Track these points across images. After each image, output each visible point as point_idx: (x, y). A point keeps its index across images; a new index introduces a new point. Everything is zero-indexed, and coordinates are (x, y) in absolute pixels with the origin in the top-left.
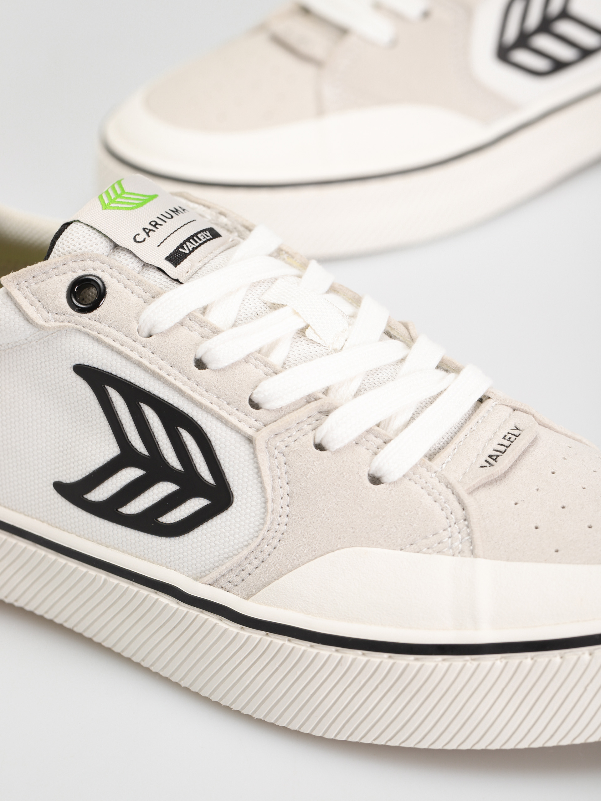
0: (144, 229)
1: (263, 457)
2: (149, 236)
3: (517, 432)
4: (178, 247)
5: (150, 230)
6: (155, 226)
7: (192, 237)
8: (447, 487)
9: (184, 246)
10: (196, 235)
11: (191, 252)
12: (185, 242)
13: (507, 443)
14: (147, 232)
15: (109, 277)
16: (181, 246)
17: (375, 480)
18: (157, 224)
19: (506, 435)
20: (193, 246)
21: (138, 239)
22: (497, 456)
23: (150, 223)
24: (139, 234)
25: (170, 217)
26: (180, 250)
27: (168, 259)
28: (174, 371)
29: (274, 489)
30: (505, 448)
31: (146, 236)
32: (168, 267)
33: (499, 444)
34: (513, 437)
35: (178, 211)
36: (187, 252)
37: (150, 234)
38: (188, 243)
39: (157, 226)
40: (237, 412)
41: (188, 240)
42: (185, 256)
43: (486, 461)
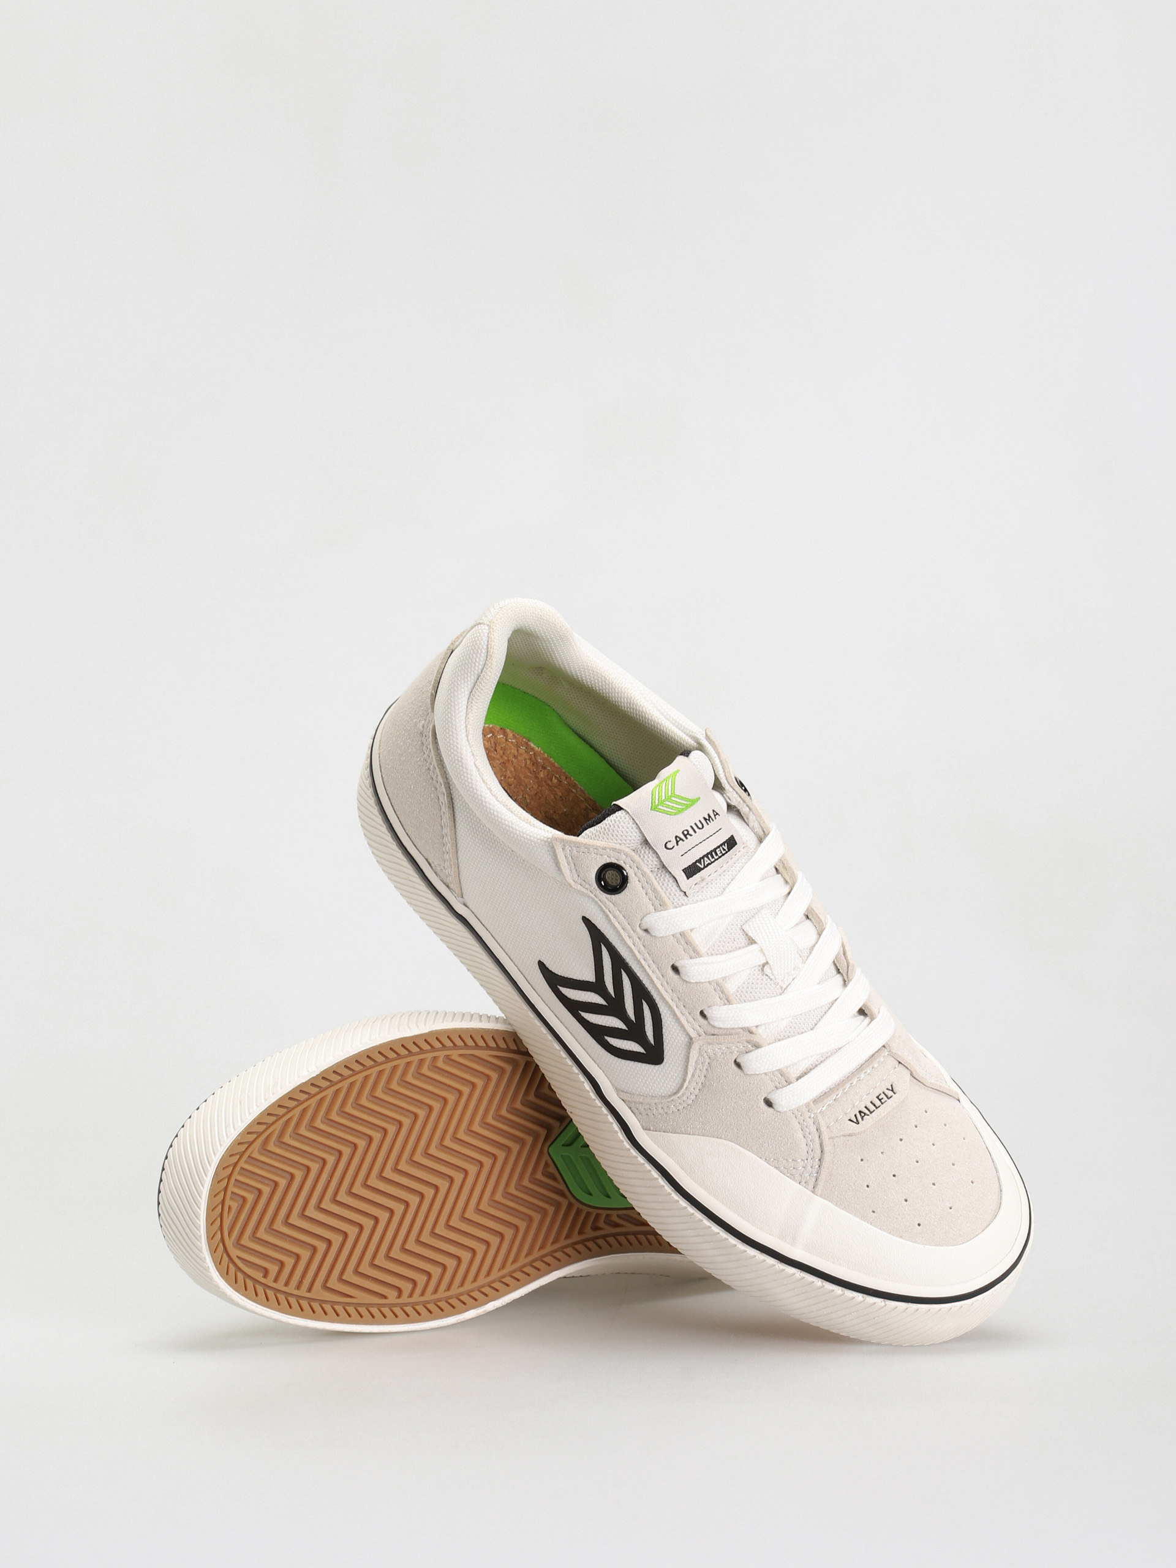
0: (676, 837)
1: (694, 1053)
2: (677, 845)
3: (890, 1093)
4: (696, 861)
5: (681, 839)
6: (685, 836)
7: (711, 853)
8: (817, 1130)
9: (702, 860)
10: (715, 850)
11: (705, 867)
12: (703, 858)
13: (878, 1103)
14: (678, 840)
15: (634, 875)
16: (699, 861)
17: (769, 1103)
18: (688, 834)
19: (880, 1094)
20: (709, 862)
21: (669, 845)
22: (865, 1114)
23: (683, 833)
24: (670, 841)
25: (700, 826)
26: (697, 864)
27: (685, 871)
28: (654, 966)
29: (693, 1075)
30: (874, 1108)
31: (676, 845)
32: (681, 877)
33: (871, 1102)
34: (885, 1098)
35: (710, 819)
36: (702, 867)
37: (679, 843)
38: (706, 859)
39: (688, 836)
40: (688, 1015)
41: (706, 856)
42: (700, 870)
43: (855, 1115)
